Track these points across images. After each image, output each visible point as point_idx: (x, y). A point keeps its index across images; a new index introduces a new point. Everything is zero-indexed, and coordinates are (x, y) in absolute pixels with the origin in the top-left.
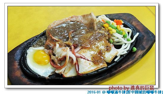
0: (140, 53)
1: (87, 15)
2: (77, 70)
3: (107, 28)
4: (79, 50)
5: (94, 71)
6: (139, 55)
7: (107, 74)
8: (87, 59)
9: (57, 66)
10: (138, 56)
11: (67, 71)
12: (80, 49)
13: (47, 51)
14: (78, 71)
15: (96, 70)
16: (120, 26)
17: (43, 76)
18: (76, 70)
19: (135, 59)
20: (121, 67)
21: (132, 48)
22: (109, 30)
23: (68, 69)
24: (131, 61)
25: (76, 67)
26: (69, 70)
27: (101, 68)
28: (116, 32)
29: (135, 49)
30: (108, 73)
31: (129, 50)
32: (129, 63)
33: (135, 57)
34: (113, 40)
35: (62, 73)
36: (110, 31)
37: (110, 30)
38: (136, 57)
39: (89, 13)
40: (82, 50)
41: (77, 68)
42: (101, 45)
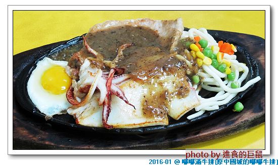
0: (249, 116)
1: (171, 22)
2: (105, 117)
3: (196, 52)
4: (124, 81)
5: (138, 126)
6: (243, 120)
7: (164, 141)
8: (125, 99)
9: (73, 100)
10: (242, 122)
11: (86, 115)
12: (126, 80)
13: (69, 70)
14: (105, 119)
15: (143, 126)
16: (223, 56)
17: (44, 113)
18: (103, 115)
19: (232, 126)
20: (198, 133)
21: (235, 103)
22: (197, 57)
23: (90, 112)
24: (223, 126)
25: (103, 109)
26: (92, 114)
27: (154, 124)
28: (212, 64)
29: (240, 106)
30: (166, 139)
31: (225, 105)
32: (216, 130)
33: (233, 122)
34: (201, 78)
35: (77, 116)
36: (198, 60)
37: (200, 58)
38: (237, 122)
39: (175, 19)
40: (128, 83)
41: (105, 112)
42: (169, 82)
